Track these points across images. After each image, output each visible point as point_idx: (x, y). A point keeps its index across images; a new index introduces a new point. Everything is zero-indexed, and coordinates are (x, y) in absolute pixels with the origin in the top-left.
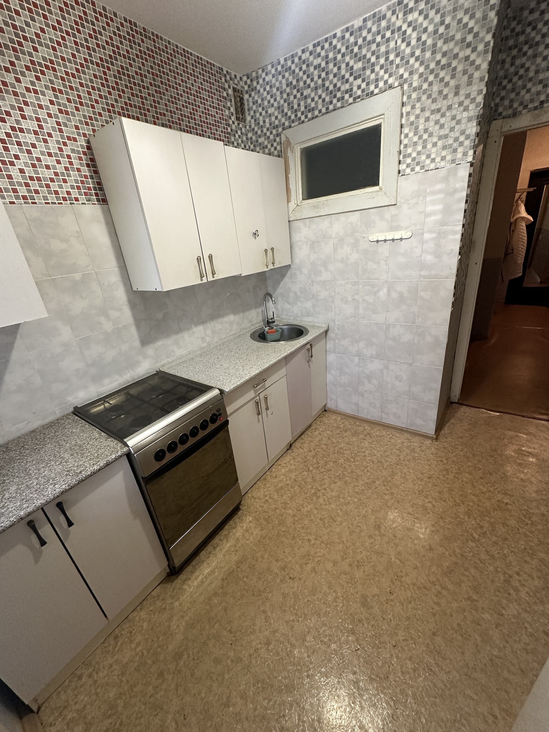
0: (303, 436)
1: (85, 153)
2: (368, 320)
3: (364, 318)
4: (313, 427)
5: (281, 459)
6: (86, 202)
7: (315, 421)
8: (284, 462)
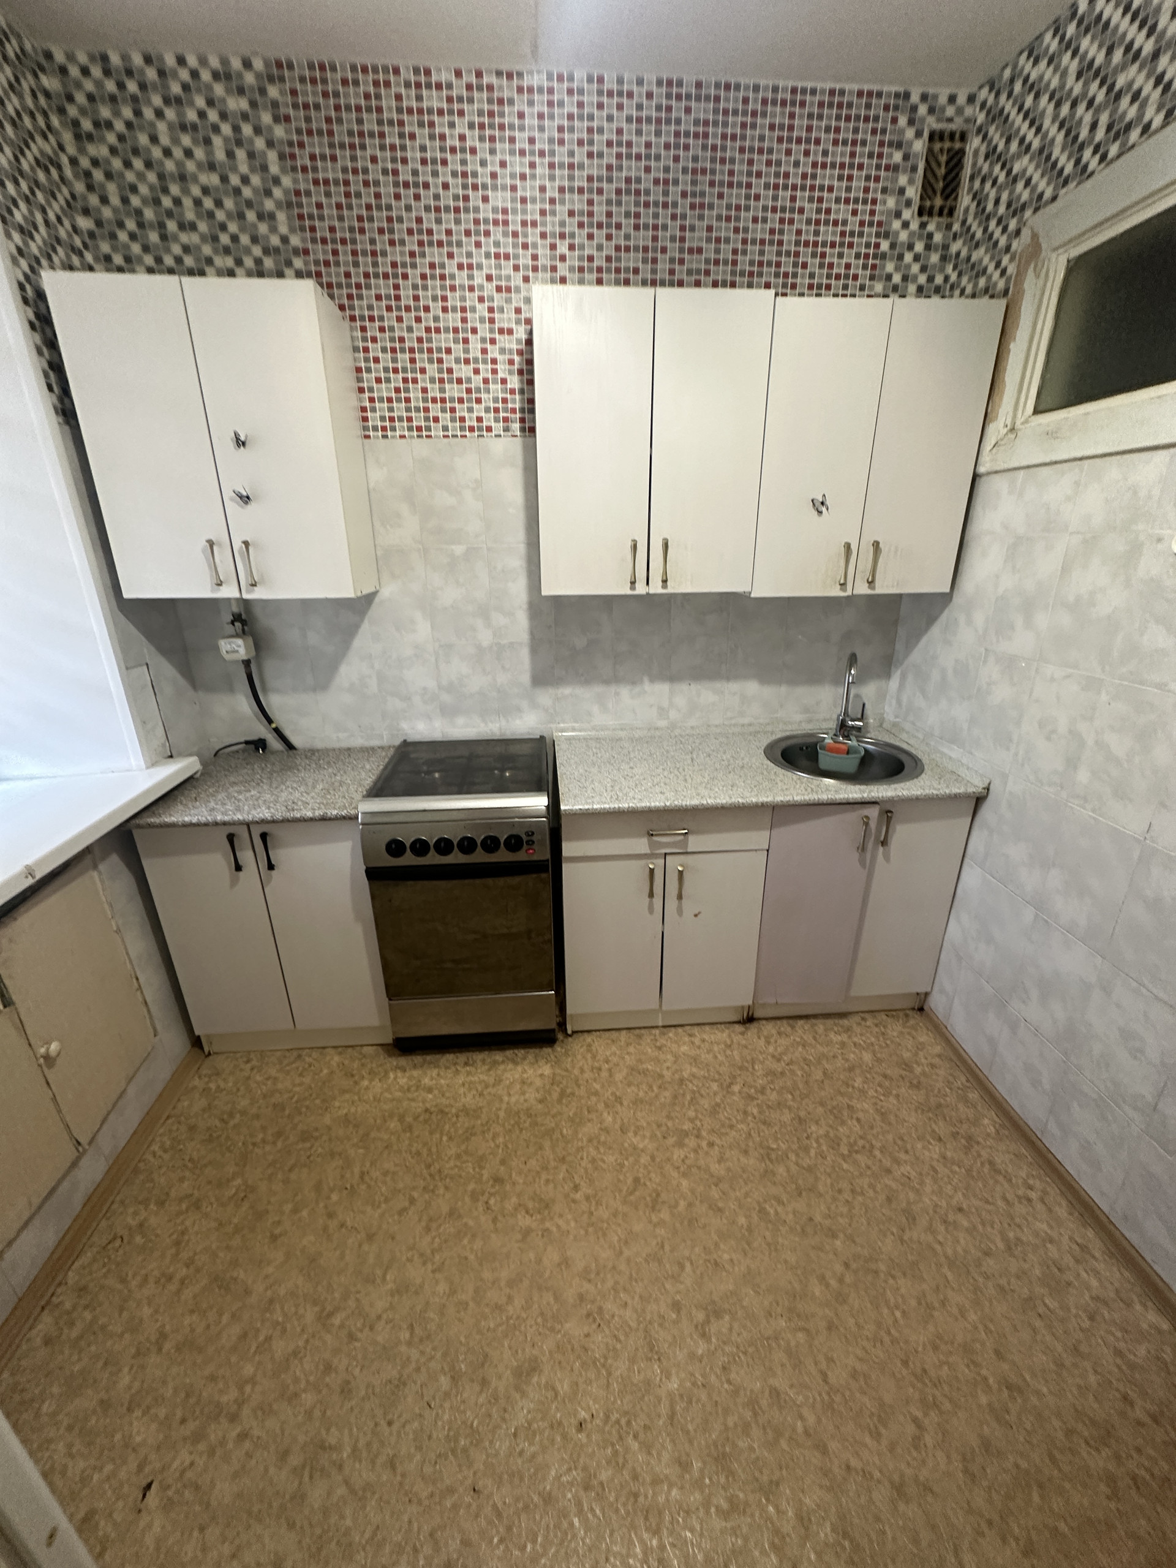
0: (800, 1022)
1: (520, 353)
2: (1093, 811)
3: (1085, 799)
4: (845, 1022)
5: (707, 1028)
6: (502, 433)
7: (866, 1016)
8: (706, 1037)
